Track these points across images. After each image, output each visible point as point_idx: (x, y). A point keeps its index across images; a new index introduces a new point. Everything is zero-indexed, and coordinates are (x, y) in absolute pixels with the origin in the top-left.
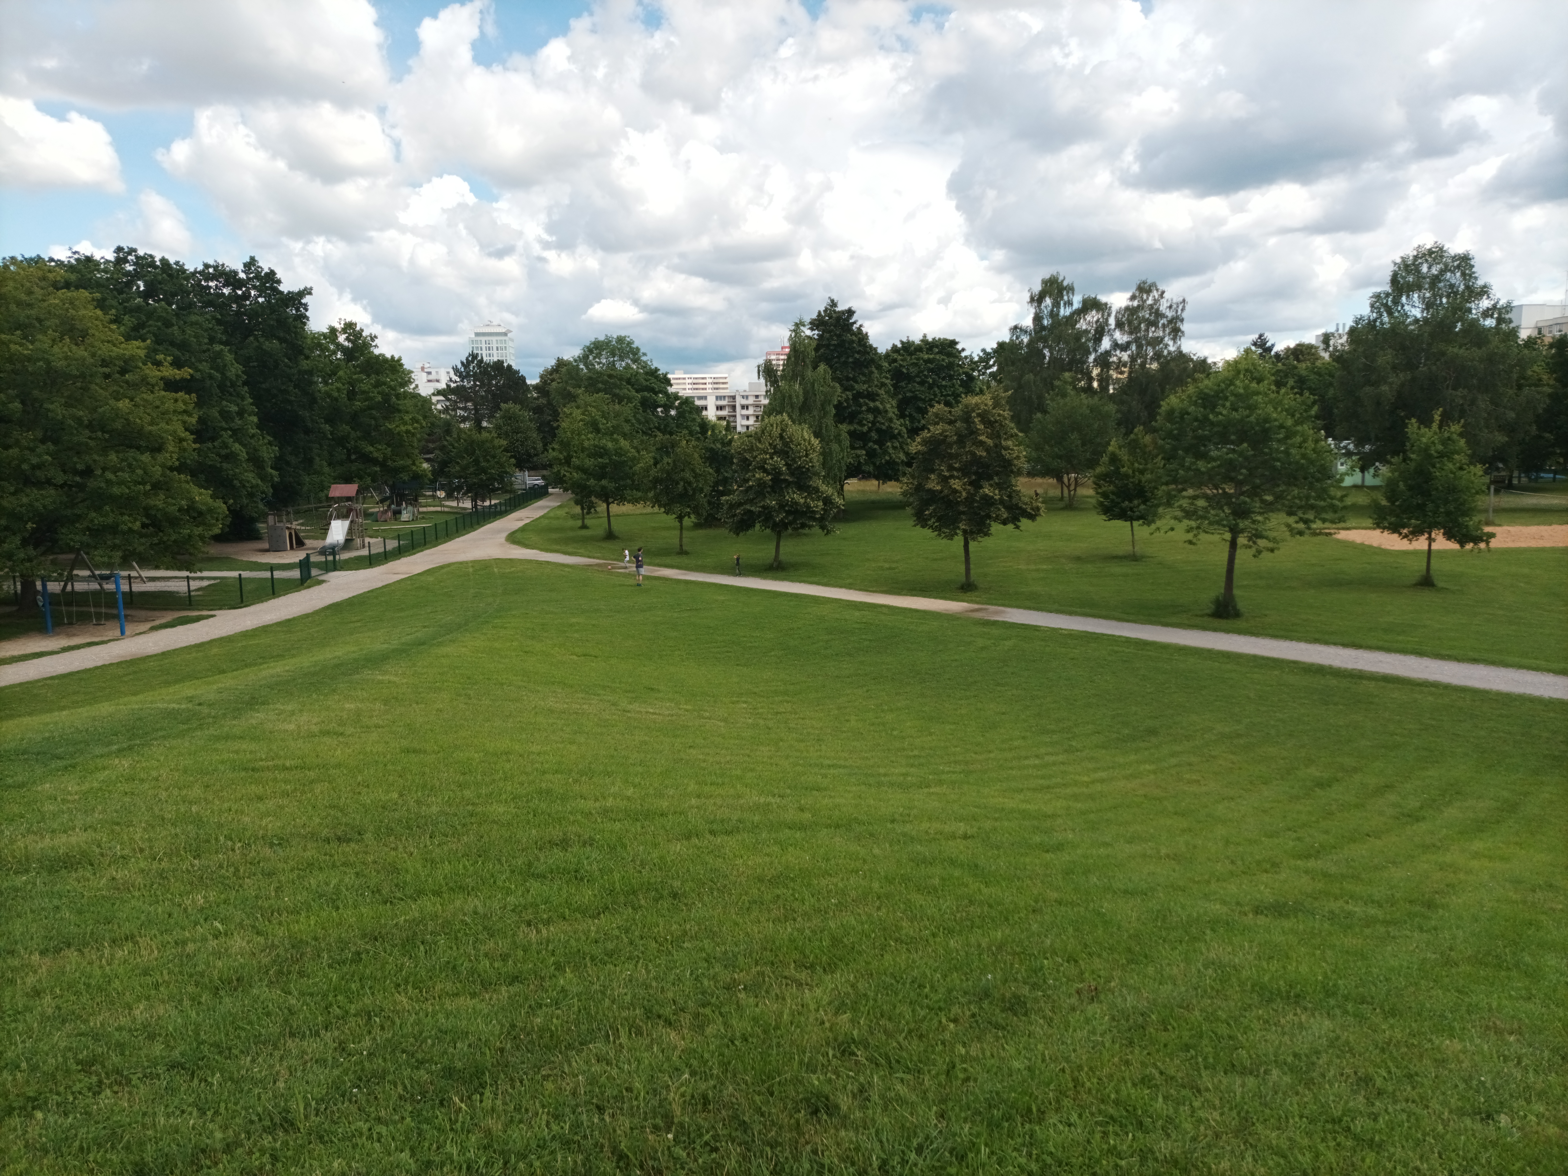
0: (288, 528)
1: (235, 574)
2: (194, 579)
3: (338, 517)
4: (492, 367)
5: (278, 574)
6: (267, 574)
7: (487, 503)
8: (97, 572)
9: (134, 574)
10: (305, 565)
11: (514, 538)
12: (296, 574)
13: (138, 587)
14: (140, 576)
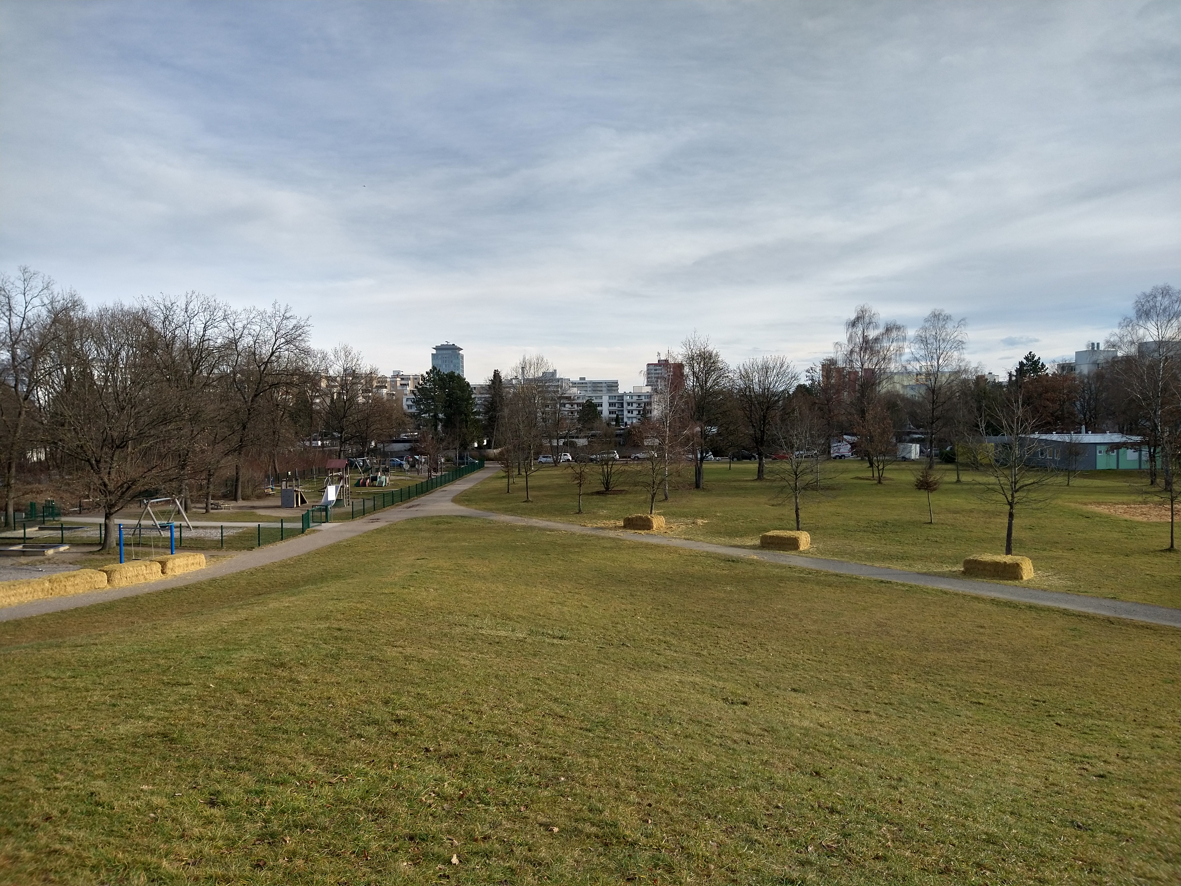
0: (295, 491)
1: (256, 524)
2: (227, 528)
3: (332, 483)
4: (446, 375)
5: (286, 525)
6: (279, 525)
7: (439, 474)
8: (158, 523)
9: (184, 524)
10: (306, 520)
11: (458, 499)
12: (299, 525)
13: (186, 534)
14: (188, 527)
